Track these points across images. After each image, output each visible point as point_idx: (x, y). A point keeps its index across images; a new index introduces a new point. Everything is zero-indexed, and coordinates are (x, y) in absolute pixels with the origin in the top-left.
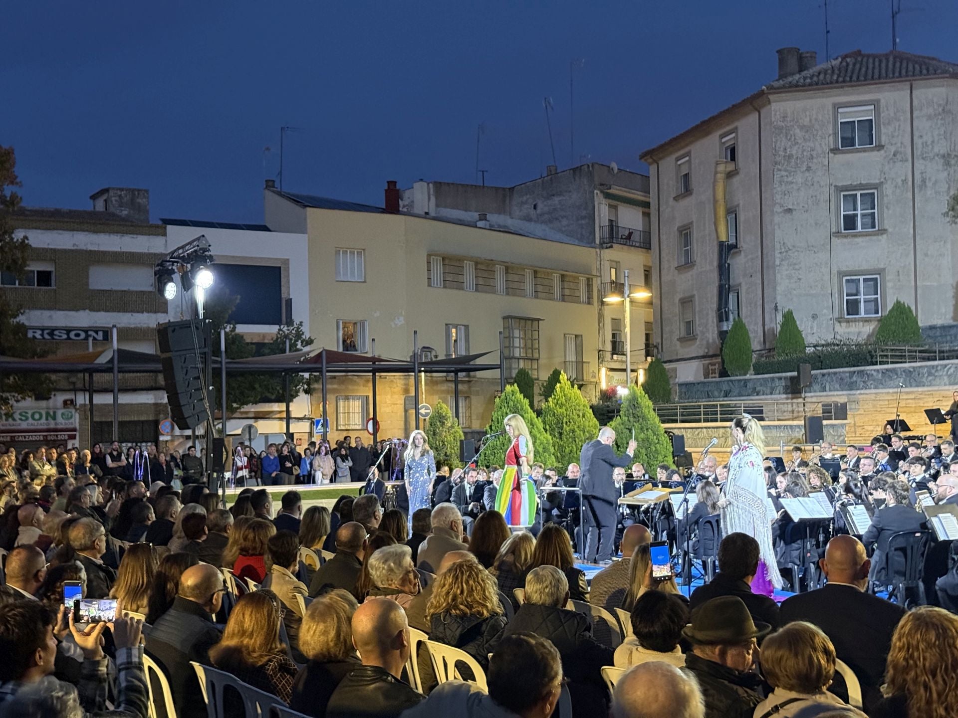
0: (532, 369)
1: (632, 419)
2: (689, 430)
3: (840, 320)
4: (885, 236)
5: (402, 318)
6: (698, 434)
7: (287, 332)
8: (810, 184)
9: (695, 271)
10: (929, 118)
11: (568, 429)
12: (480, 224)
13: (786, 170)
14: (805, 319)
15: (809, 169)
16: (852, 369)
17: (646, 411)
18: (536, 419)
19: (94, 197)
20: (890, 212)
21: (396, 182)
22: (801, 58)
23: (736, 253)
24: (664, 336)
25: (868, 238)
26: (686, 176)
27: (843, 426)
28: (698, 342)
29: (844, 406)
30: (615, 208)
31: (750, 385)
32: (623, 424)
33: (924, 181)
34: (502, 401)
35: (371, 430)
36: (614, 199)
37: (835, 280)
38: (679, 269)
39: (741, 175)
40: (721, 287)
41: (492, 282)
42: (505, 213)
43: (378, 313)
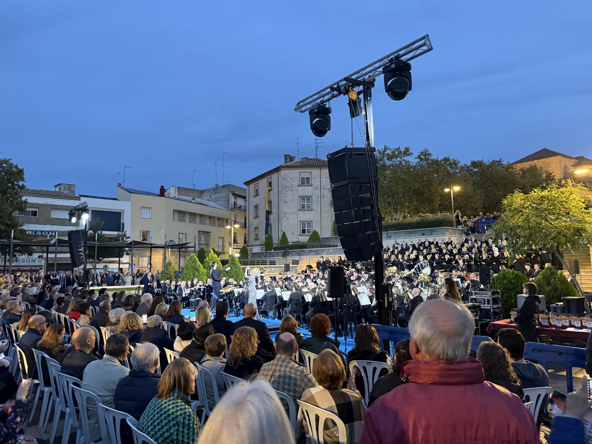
3: (300, 235)
4: (313, 211)
5: (163, 230)
7: (121, 234)
8: (292, 194)
9: (258, 219)
10: (325, 178)
12: (193, 201)
13: (285, 190)
14: (290, 234)
15: (292, 190)
16: (300, 250)
17: (236, 262)
18: (201, 264)
19: (55, 186)
20: (314, 204)
21: (164, 186)
22: (291, 158)
23: (271, 214)
24: (250, 238)
25: (308, 211)
26: (257, 190)
27: (297, 266)
28: (259, 240)
29: (298, 261)
30: (236, 198)
31: (272, 254)
33: (323, 196)
35: (149, 267)
36: (236, 195)
37: (299, 223)
38: (254, 218)
39: (273, 191)
40: (266, 224)
41: (195, 220)
42: (201, 198)
43: (155, 229)
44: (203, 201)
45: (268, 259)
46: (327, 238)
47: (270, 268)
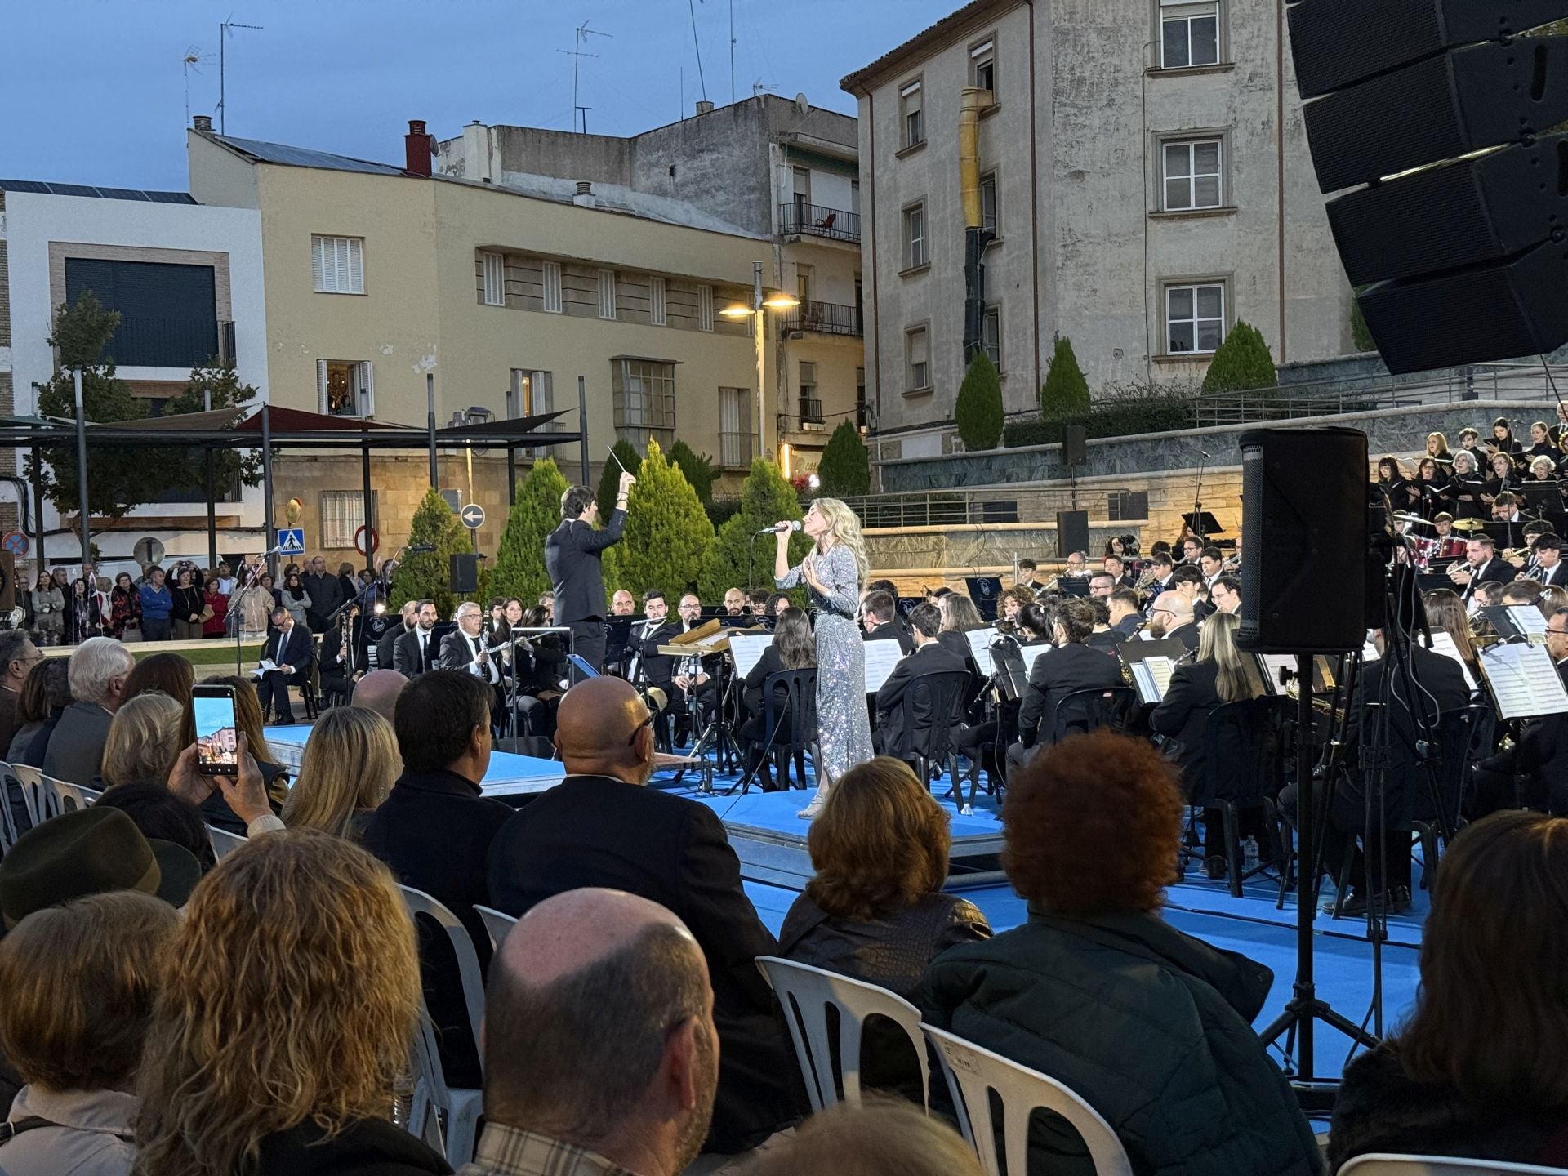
2: (882, 539)
3: (1159, 360)
4: (1233, 217)
5: (432, 358)
6: (896, 546)
7: (207, 377)
8: (1112, 128)
9: (926, 281)
11: (658, 536)
12: (580, 200)
13: (1074, 106)
14: (1103, 358)
15: (1111, 103)
16: (1156, 435)
20: (1243, 176)
21: (424, 123)
23: (993, 247)
24: (882, 389)
25: (1206, 220)
26: (915, 115)
27: (1135, 527)
28: (934, 400)
29: (1143, 497)
30: (806, 172)
31: (996, 465)
33: (1297, 124)
35: (363, 547)
36: (805, 158)
37: (1152, 292)
38: (905, 275)
39: (1003, 114)
40: (969, 304)
41: (591, 298)
42: (622, 181)
43: (389, 350)
44: (635, 199)
45: (975, 493)
46: (1313, 366)
47: (982, 539)
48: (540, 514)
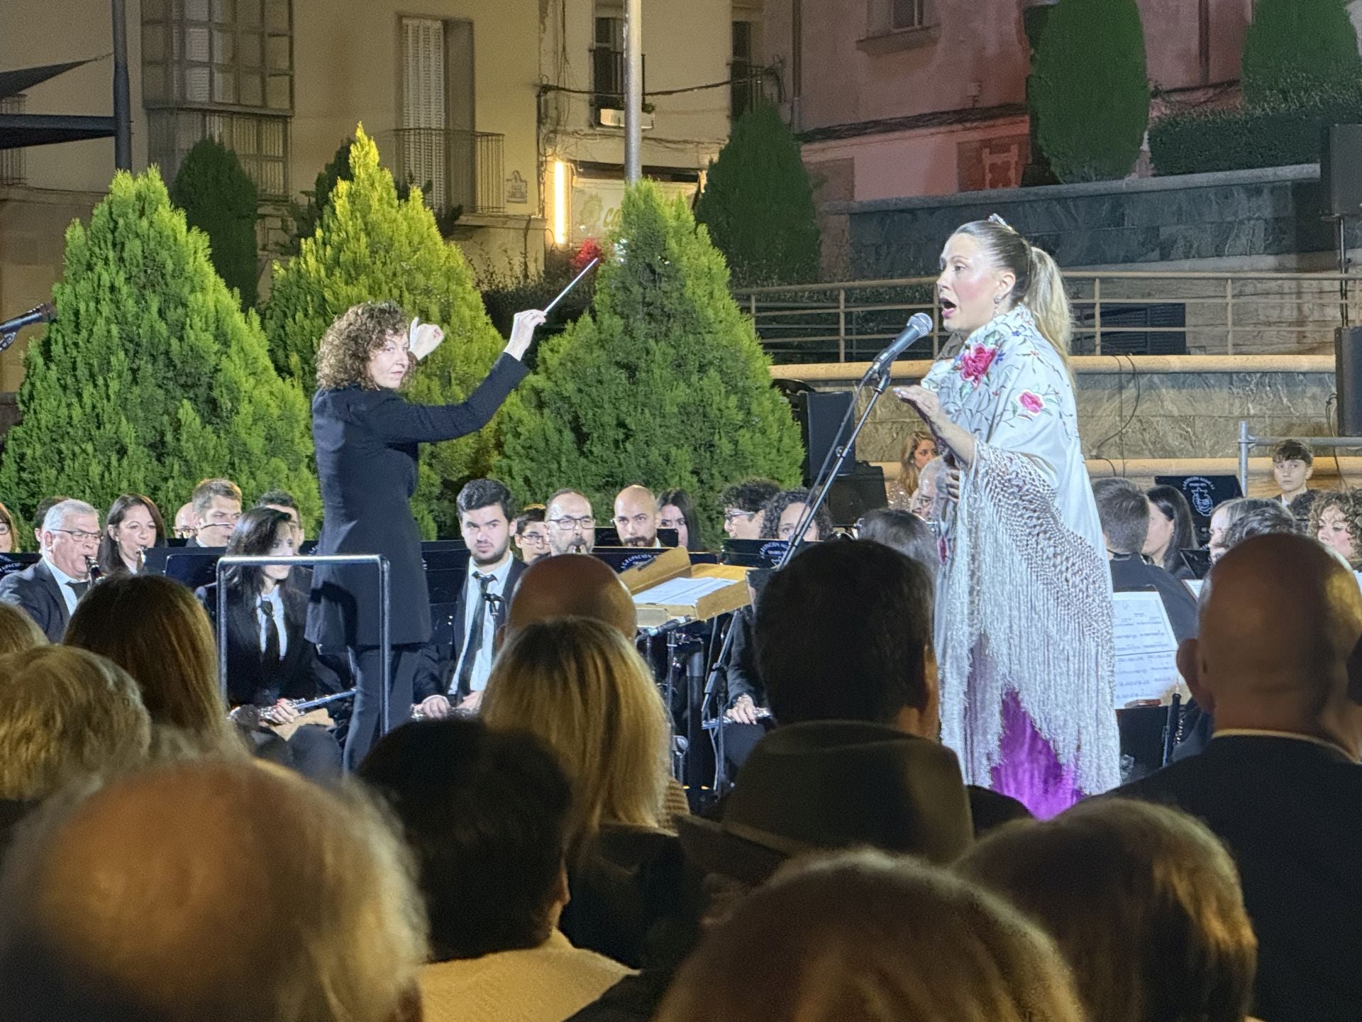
0: (260, 157)
1: (641, 327)
18: (238, 318)
24: (808, 30)
32: (602, 344)
34: (95, 238)
47: (1130, 392)
48: (130, 306)
